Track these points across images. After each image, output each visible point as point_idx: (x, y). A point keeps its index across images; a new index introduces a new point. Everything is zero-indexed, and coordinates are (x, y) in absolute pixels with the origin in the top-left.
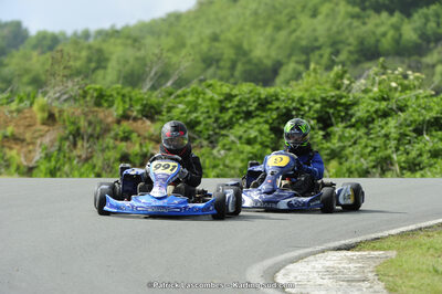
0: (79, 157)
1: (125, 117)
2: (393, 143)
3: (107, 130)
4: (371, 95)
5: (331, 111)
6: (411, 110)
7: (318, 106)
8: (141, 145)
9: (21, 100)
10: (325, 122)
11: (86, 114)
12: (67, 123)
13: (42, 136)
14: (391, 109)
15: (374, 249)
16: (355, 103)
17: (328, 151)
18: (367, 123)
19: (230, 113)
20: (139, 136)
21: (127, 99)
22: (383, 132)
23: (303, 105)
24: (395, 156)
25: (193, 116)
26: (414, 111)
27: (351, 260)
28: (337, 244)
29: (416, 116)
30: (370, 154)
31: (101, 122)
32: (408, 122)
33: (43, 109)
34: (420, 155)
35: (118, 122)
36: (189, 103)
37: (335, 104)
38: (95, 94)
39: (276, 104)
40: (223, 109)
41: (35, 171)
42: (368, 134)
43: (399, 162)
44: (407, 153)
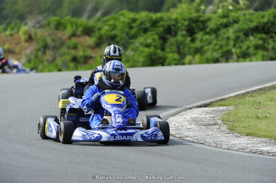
0: (48, 60)
1: (74, 35)
2: (232, 43)
3: (63, 44)
4: (217, 14)
5: (194, 25)
6: (241, 23)
7: (186, 23)
8: (84, 51)
9: (12, 29)
10: (191, 32)
11: (50, 35)
12: (40, 41)
13: (25, 49)
14: (230, 23)
15: (221, 105)
16: (209, 20)
17: (192, 50)
18: (216, 31)
19: (135, 30)
20: (83, 46)
21: (74, 25)
22: (226, 36)
23: (177, 22)
24: (233, 50)
25: (114, 32)
26: (244, 23)
27: (207, 113)
28: (199, 104)
29: (244, 26)
30: (219, 49)
31: (60, 39)
32: (240, 29)
33: (25, 33)
34: (248, 48)
35: (70, 38)
36: (110, 25)
37: (196, 21)
38: (56, 23)
39: (162, 23)
40: (131, 28)
42: (217, 37)
43: (236, 54)
44: (241, 47)
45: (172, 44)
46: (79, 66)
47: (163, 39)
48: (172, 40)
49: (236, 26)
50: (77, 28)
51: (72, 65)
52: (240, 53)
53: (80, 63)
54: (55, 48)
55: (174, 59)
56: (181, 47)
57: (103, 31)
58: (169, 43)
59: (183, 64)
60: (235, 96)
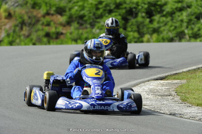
0: (24, 35)
1: (48, 14)
2: (185, 24)
3: (38, 21)
5: (153, 8)
6: (193, 7)
7: (146, 6)
8: (56, 28)
10: (150, 14)
11: (27, 13)
12: (18, 18)
13: (5, 25)
14: (184, 7)
15: (175, 79)
16: (165, 4)
17: (151, 29)
18: (171, 14)
19: (101, 11)
20: (55, 23)
21: (48, 5)
22: (180, 18)
23: (138, 5)
24: (186, 31)
25: (82, 12)
26: (196, 7)
27: (163, 85)
28: (156, 77)
29: (196, 10)
30: (173, 30)
31: (35, 17)
32: (193, 13)
33: (5, 11)
34: (199, 30)
35: (44, 16)
36: (79, 6)
37: (155, 5)
38: (32, 2)
39: (124, 6)
40: (98, 9)
41: (2, 43)
42: (172, 20)
43: (188, 34)
44: (192, 29)
45: (132, 25)
46: (51, 41)
47: (125, 20)
48: (133, 21)
49: (189, 10)
50: (50, 8)
51: (45, 40)
52: (192, 34)
53: (52, 38)
54: (32, 25)
55: (134, 38)
56: (141, 27)
57: (73, 11)
58: (130, 24)
59: (142, 42)
60: (187, 71)
